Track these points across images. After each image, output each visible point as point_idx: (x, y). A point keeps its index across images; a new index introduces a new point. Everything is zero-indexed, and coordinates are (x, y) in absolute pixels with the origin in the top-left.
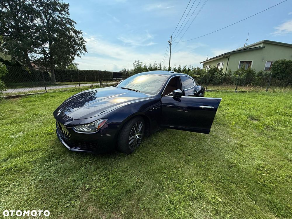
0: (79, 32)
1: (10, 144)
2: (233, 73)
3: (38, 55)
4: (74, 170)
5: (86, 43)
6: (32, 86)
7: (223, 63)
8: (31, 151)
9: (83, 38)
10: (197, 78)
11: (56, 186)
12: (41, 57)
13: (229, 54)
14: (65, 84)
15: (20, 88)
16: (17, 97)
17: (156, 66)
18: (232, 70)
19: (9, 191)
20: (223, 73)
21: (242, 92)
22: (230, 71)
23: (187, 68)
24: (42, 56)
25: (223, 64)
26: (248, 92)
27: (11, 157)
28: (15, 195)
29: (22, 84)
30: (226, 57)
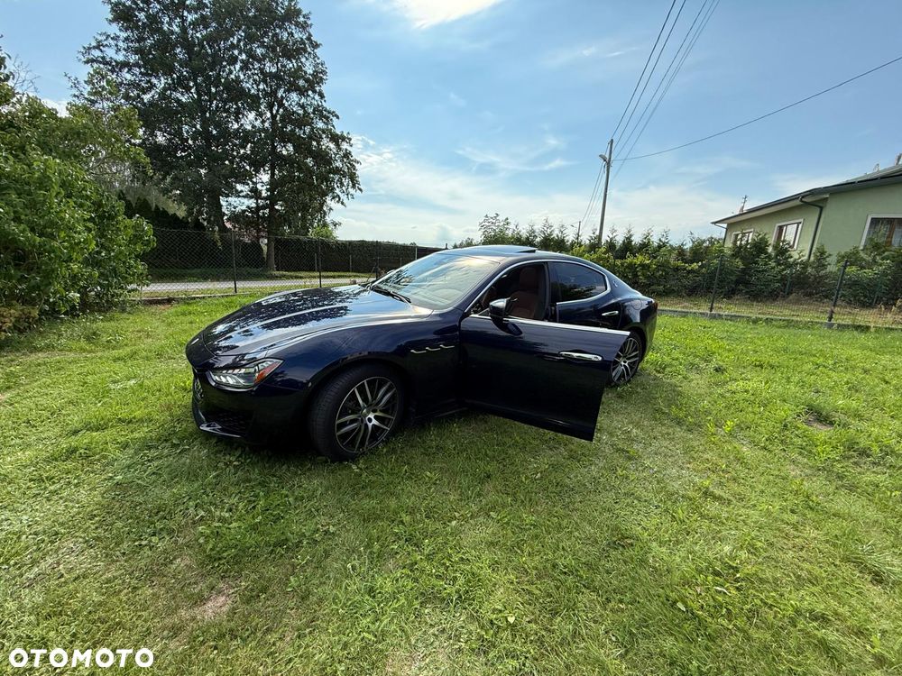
0: (343, 139)
1: (100, 402)
2: (832, 260)
3: (243, 200)
4: (192, 475)
5: (357, 166)
6: (205, 278)
7: (798, 224)
8: (130, 422)
9: (350, 153)
10: (689, 272)
11: (141, 500)
12: (248, 207)
13: (825, 193)
14: (297, 277)
15: (189, 282)
16: (169, 301)
17: (549, 231)
18: (828, 250)
19: (55, 492)
20: (791, 260)
21: (857, 327)
22: (823, 253)
23: (655, 240)
24: (252, 203)
25: (800, 226)
26: (872, 330)
27: (89, 427)
28: (61, 501)
29: (199, 271)
30: (813, 202)
